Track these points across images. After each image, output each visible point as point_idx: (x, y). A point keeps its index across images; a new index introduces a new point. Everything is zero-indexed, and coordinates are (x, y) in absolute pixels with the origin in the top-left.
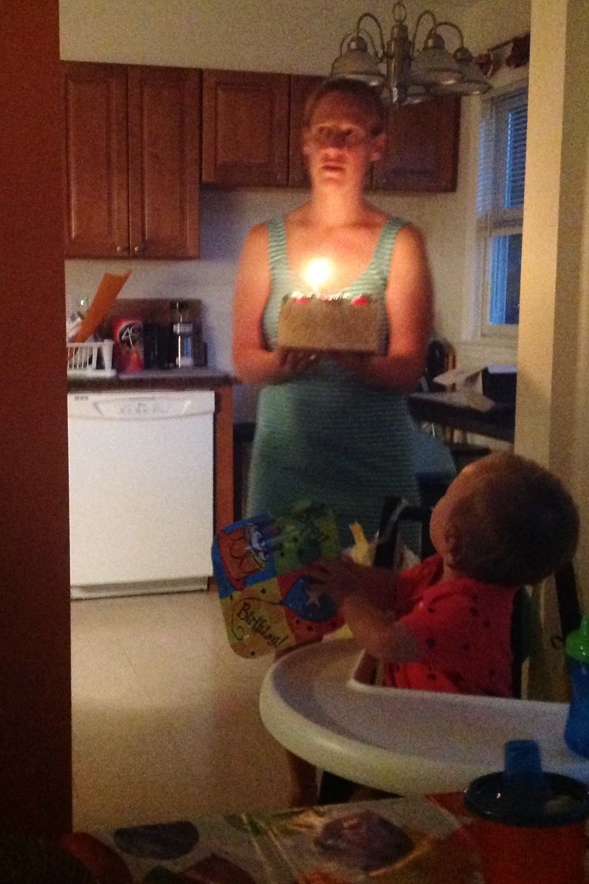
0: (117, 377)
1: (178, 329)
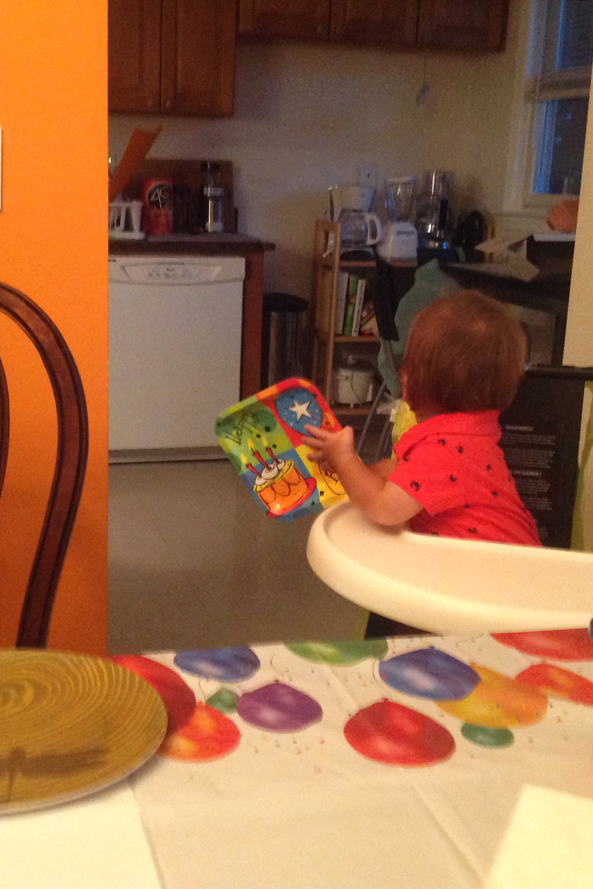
0: (146, 239)
1: (209, 191)
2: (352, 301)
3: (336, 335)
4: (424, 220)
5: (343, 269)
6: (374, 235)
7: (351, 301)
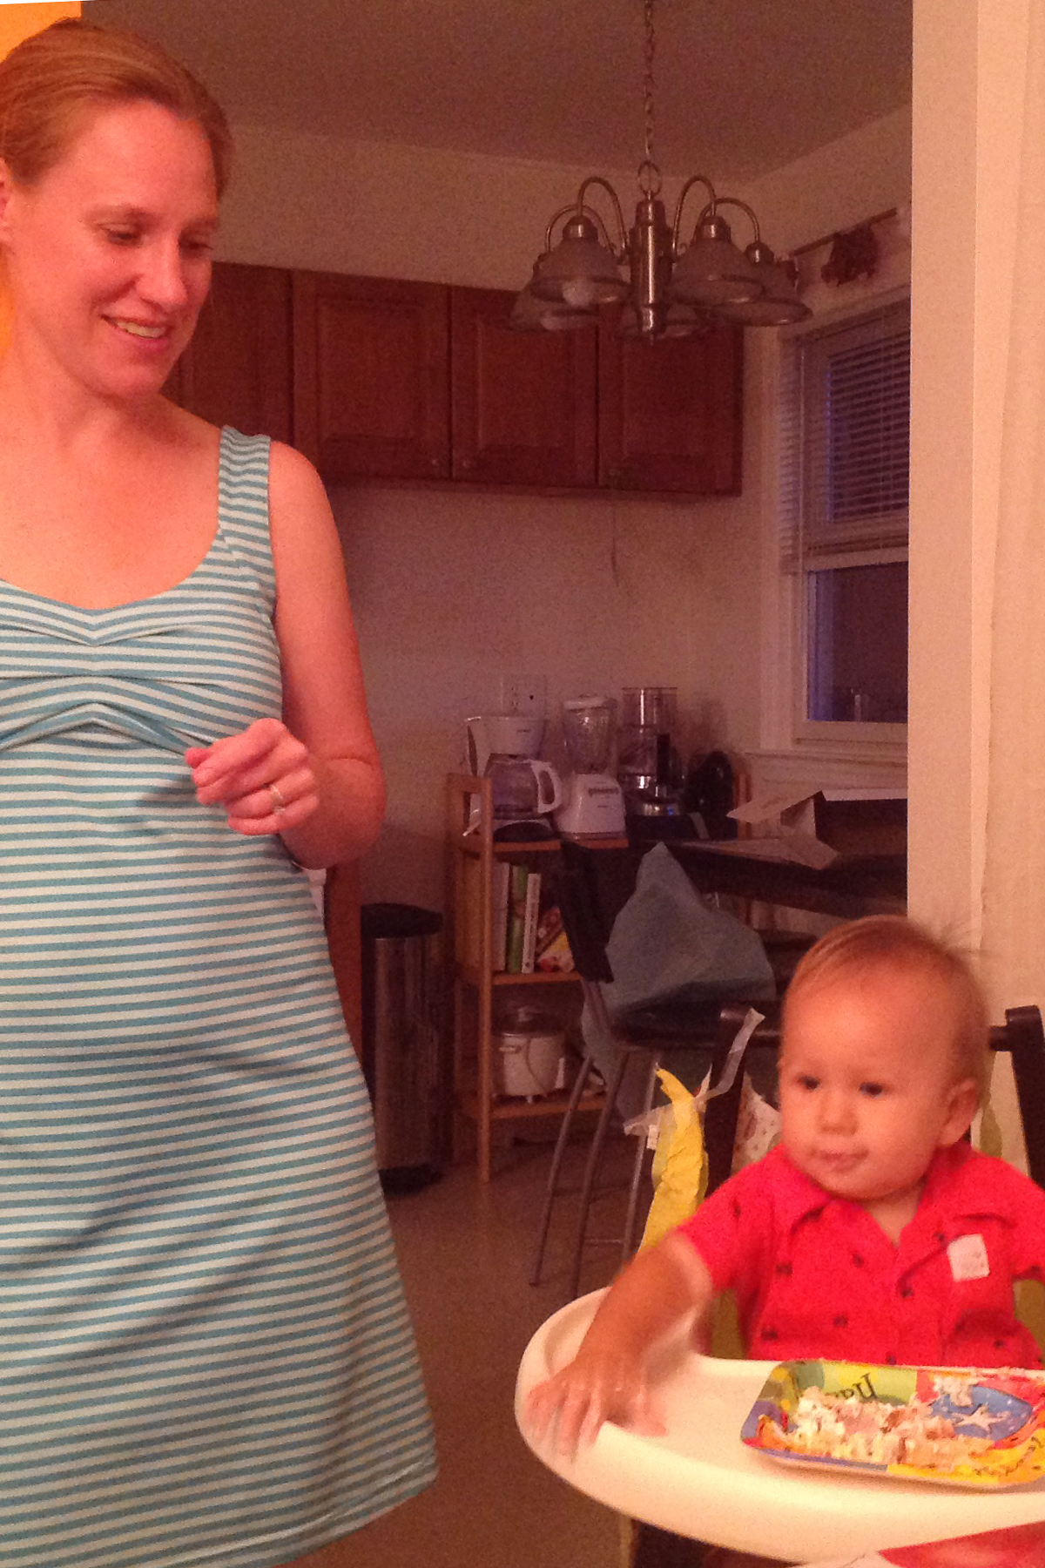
2: (519, 910)
3: (495, 973)
4: (631, 769)
5: (500, 857)
6: (549, 798)
7: (517, 911)
